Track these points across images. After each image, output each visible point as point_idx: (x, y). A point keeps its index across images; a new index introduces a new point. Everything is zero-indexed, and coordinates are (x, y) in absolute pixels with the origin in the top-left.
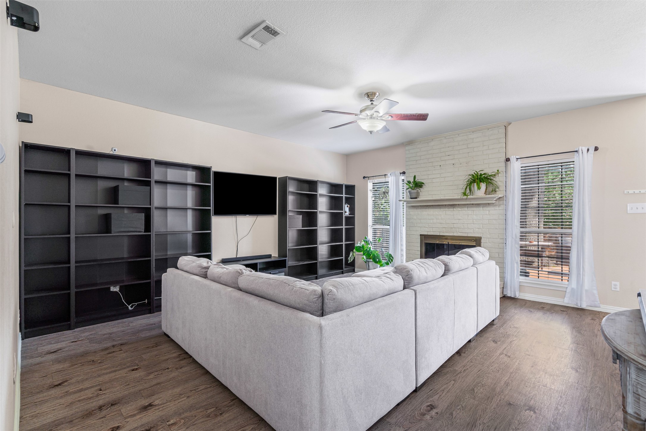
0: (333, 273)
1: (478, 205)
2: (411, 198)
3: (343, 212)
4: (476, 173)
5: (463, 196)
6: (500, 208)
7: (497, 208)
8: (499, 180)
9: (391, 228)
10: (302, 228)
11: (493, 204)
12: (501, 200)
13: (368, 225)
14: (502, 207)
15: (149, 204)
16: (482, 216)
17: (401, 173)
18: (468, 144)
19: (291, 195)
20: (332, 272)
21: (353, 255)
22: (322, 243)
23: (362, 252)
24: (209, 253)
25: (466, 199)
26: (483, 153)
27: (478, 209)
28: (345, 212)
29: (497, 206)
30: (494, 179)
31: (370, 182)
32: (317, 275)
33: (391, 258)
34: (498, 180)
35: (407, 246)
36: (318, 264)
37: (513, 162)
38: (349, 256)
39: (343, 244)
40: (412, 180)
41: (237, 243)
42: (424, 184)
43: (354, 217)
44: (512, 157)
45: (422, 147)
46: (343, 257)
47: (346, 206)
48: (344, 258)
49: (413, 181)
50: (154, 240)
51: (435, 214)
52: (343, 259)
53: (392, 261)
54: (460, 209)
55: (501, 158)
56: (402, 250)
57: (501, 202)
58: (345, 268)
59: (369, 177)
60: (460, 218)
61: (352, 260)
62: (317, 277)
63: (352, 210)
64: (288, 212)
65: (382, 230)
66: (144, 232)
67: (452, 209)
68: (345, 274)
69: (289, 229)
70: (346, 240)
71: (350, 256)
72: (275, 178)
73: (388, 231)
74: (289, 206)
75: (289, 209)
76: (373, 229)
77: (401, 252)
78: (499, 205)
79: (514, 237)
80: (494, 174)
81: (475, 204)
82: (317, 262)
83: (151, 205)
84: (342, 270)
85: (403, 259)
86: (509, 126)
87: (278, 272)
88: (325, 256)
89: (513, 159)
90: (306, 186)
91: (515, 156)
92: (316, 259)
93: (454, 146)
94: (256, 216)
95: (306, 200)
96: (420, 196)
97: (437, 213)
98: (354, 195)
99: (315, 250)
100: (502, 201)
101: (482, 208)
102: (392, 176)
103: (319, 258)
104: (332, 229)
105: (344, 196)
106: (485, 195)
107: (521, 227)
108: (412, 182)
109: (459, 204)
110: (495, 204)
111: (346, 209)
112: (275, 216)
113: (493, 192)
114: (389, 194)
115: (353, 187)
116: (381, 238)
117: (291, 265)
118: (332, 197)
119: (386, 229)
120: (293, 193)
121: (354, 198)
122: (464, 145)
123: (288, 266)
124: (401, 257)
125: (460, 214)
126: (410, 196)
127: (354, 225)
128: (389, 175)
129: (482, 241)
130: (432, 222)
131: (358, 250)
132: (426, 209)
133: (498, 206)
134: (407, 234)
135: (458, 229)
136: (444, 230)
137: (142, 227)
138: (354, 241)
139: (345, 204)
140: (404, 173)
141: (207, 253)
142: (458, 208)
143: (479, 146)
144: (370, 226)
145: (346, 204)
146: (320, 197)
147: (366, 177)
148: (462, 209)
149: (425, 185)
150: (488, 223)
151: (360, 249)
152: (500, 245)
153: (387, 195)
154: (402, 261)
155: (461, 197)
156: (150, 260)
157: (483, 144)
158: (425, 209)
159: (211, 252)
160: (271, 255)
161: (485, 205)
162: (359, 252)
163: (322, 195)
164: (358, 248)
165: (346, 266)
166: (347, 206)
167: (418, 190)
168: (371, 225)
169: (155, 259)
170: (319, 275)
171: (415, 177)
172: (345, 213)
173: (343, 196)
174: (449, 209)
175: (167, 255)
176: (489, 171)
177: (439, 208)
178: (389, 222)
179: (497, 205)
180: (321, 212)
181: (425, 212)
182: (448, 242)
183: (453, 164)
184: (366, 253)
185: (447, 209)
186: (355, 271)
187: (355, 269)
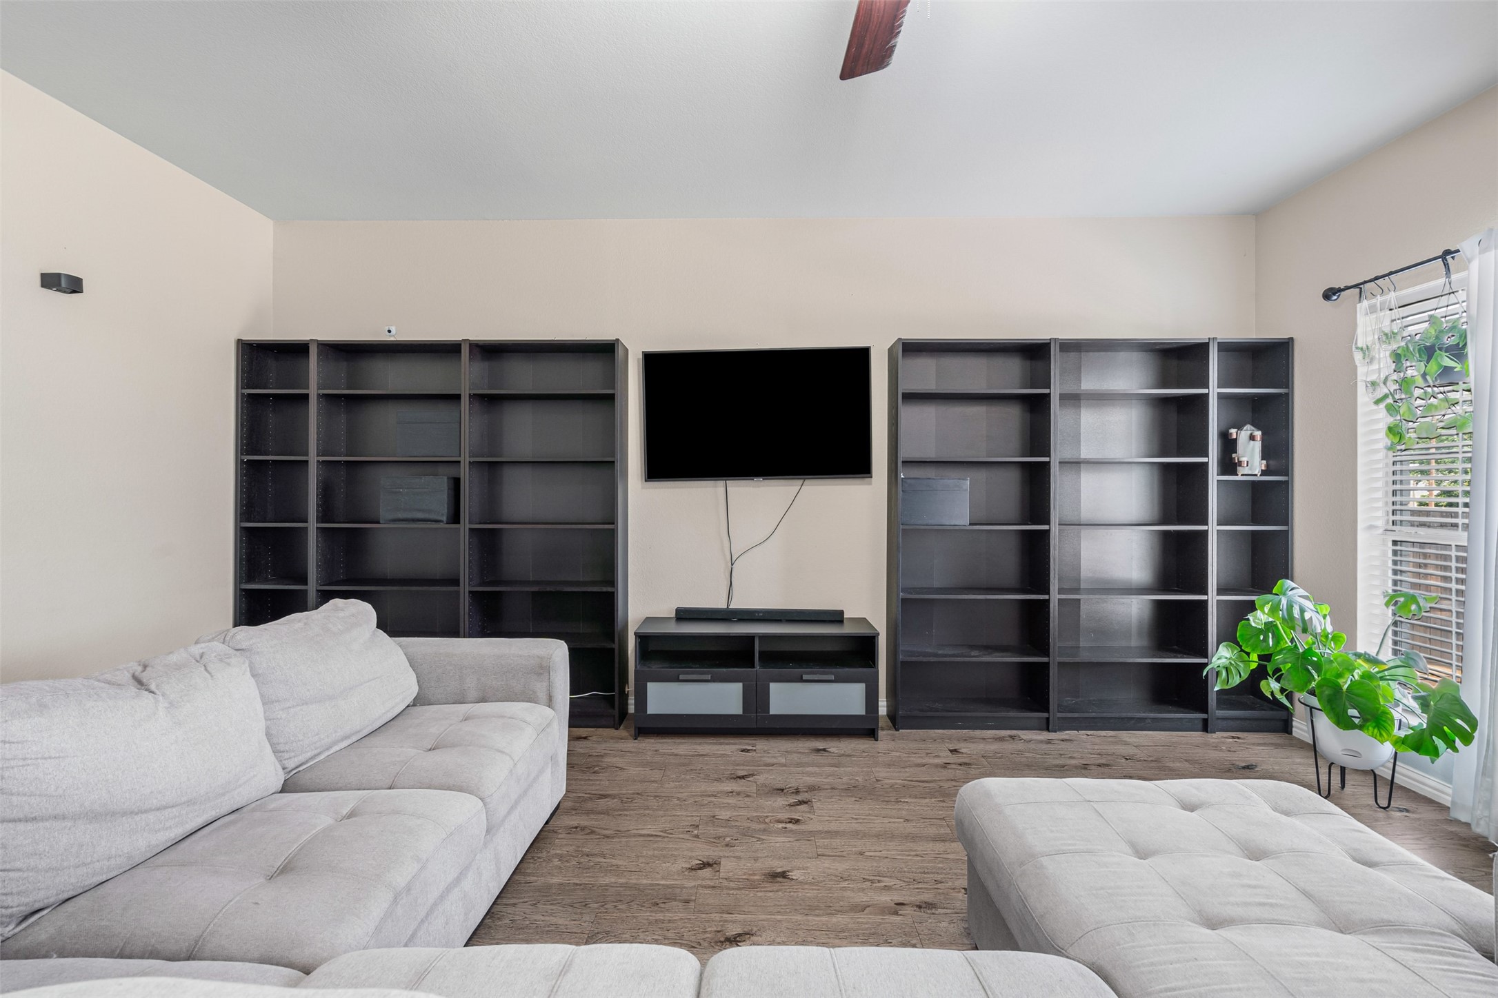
3: (1208, 463)
10: (972, 524)
13: (1361, 526)
15: (458, 453)
22: (1096, 590)
24: (610, 589)
32: (1045, 714)
39: (1206, 602)
41: (729, 565)
43: (1288, 486)
46: (1206, 656)
47: (1244, 434)
50: (467, 542)
58: (1223, 704)
59: (1356, 286)
62: (1046, 719)
63: (1278, 451)
64: (904, 467)
66: (447, 523)
68: (1219, 734)
69: (906, 527)
72: (867, 353)
76: (1395, 543)
82: (1048, 663)
83: (460, 456)
84: (1204, 716)
87: (832, 677)
92: (1046, 647)
94: (800, 482)
98: (1288, 383)
99: (1046, 611)
104: (1166, 534)
105: (1214, 391)
111: (1245, 447)
115: (1282, 347)
118: (1164, 401)
121: (1288, 397)
123: (902, 663)
127: (1287, 521)
137: (442, 511)
144: (1370, 527)
145: (1244, 426)
147: (1347, 288)
156: (459, 592)
159: (615, 586)
160: (842, 613)
166: (1252, 437)
169: (470, 592)
170: (1062, 714)
172: (1240, 468)
173: (1206, 391)
186: (1294, 734)
187: (1294, 723)
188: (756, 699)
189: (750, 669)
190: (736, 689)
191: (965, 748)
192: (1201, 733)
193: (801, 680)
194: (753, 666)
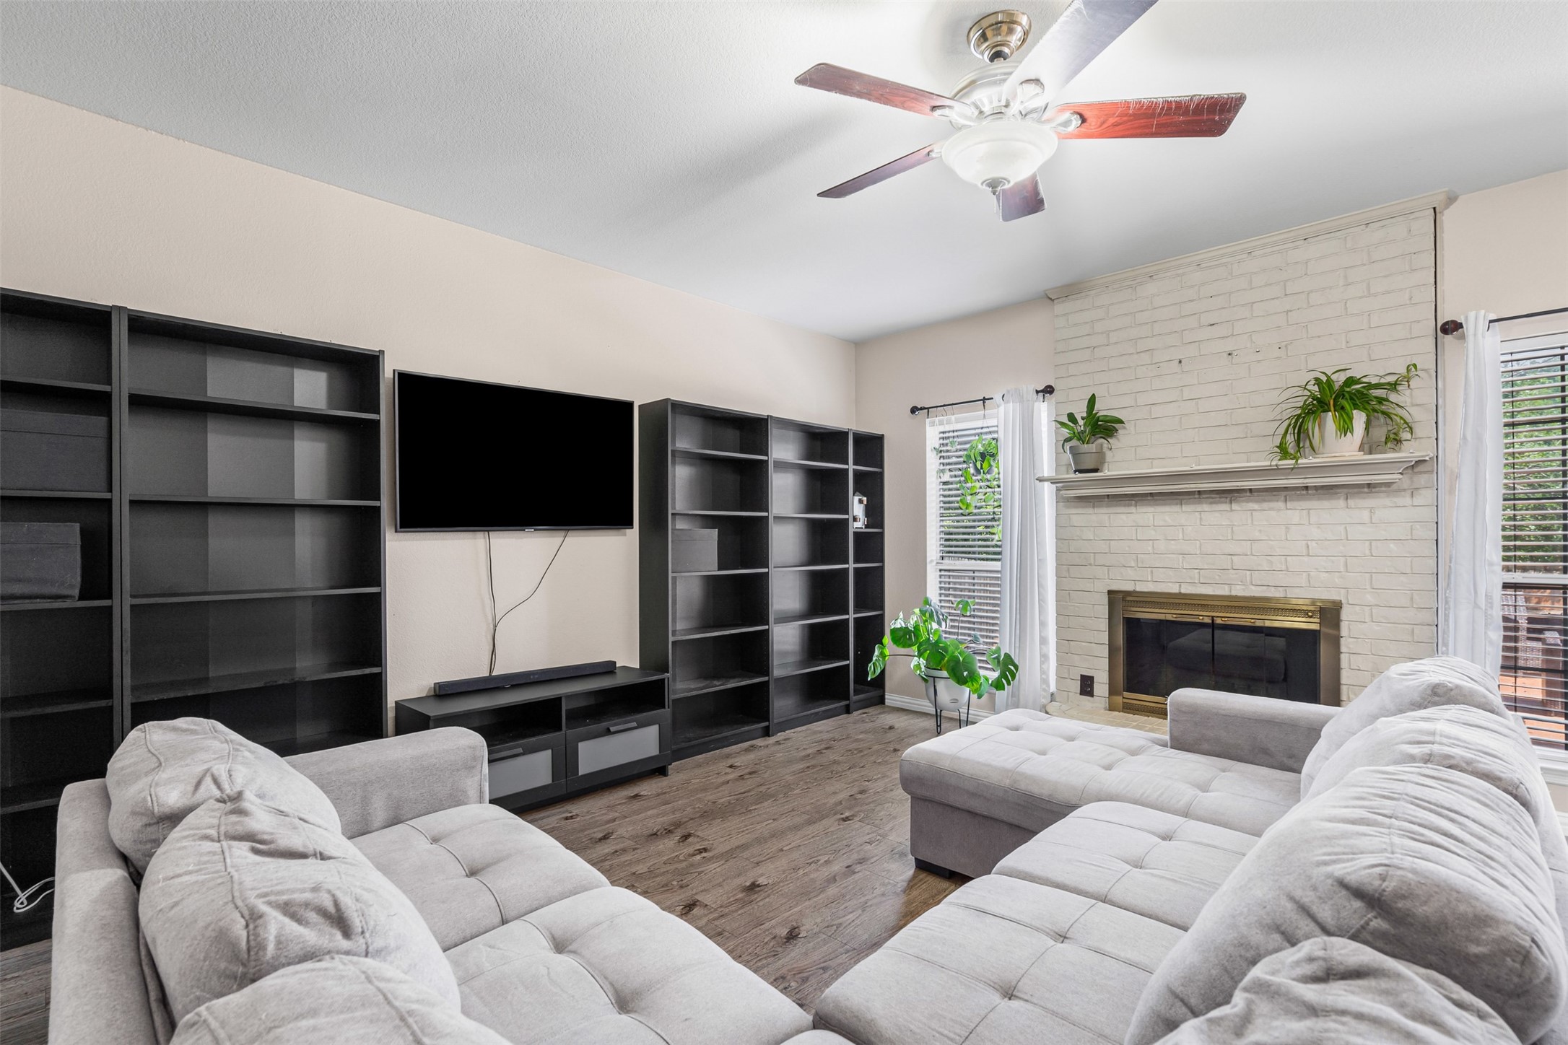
0: (817, 713)
1: (1328, 491)
2: (1081, 471)
3: (848, 519)
4: (1324, 379)
5: (1279, 460)
6: (1417, 501)
7: (1405, 500)
8: (1412, 401)
9: (1007, 567)
10: (719, 569)
11: (1388, 485)
12: (1421, 473)
13: (928, 561)
14: (1426, 497)
15: (104, 484)
16: (1341, 528)
17: (1038, 392)
18: (1286, 281)
19: (681, 463)
20: (817, 710)
21: (882, 655)
22: (785, 618)
23: (915, 648)
24: (376, 670)
25: (1292, 469)
26: (1346, 308)
27: (1326, 504)
28: (855, 519)
29: (1403, 493)
30: (1393, 397)
31: (933, 424)
32: (767, 724)
33: (1012, 668)
34: (1408, 400)
35: (1060, 627)
36: (772, 686)
37: (1475, 335)
38: (872, 660)
39: (848, 619)
40: (1080, 411)
41: (492, 627)
42: (1122, 422)
43: (882, 535)
44: (1472, 315)
45: (1113, 304)
46: (849, 660)
47: (856, 499)
48: (851, 662)
49: (1085, 415)
50: (127, 625)
51: (1162, 523)
52: (848, 665)
53: (1014, 677)
54: (1256, 506)
55: (1419, 322)
56: (1043, 641)
57: (1422, 480)
58: (856, 692)
59: (928, 408)
60: (1257, 535)
61: (878, 671)
62: (768, 728)
63: (875, 513)
64: (674, 520)
65: (972, 574)
66: (81, 598)
67: (1225, 507)
68: (855, 713)
69: (675, 575)
70: (858, 608)
71: (874, 659)
72: (628, 406)
73: (996, 579)
74: (674, 499)
75: (674, 508)
76: (940, 570)
77: (1042, 646)
78: (1413, 492)
79: (1482, 602)
80: (1392, 379)
81: (1316, 488)
82: (768, 681)
83: (110, 490)
84: (847, 702)
85: (1048, 669)
86: (1445, 212)
87: (634, 724)
88: (791, 659)
89: (1474, 322)
90: (732, 434)
91: (1483, 312)
92: (764, 668)
93: (1230, 293)
94: (563, 533)
95: (730, 480)
96: (1106, 464)
97: (1167, 518)
98: (882, 466)
99: (762, 639)
100: (1426, 476)
101: (1341, 503)
102: (1008, 402)
103: (775, 664)
104: (813, 573)
105: (851, 467)
106: (1362, 453)
107: (1508, 569)
108: (1083, 418)
109: (1250, 490)
110: (1394, 487)
111: (857, 507)
112: (628, 531)
113: (1389, 445)
114: (1000, 457)
115: (879, 440)
116: (969, 601)
117: (682, 695)
118: (812, 472)
119: (987, 571)
120: (690, 457)
121: (881, 475)
122: (1270, 284)
123: (673, 701)
124: (1042, 663)
125: (1255, 523)
126: (1075, 463)
127: (882, 560)
128: (998, 398)
129: (1345, 615)
130: (1150, 549)
131: (900, 639)
132: (1129, 505)
133: (1409, 492)
134: (1059, 589)
135: (1248, 573)
136: (1197, 576)
137: (72, 580)
138: (881, 607)
139: (854, 495)
140: (1049, 390)
141: (368, 671)
142: (1248, 502)
143: (1331, 288)
144: (932, 561)
145: (858, 493)
146: (775, 471)
147: (921, 409)
148: (1265, 505)
149: (1125, 428)
150: (1367, 552)
151: (903, 637)
152: (1415, 631)
153: (992, 463)
154: (1043, 676)
155: (1274, 463)
156: (110, 709)
157: (1346, 277)
158: (1125, 506)
159: (381, 666)
160: (614, 663)
161: (1356, 490)
162: (904, 647)
163: (782, 466)
164: (901, 633)
165: (860, 687)
166: (861, 501)
167: (1102, 445)
168: (934, 558)
169: (133, 705)
170: (775, 721)
171: (1092, 401)
172: (855, 523)
173: (846, 467)
174: (1214, 505)
175: (205, 680)
176: (1369, 369)
177: (1177, 504)
178: (998, 549)
179: (1404, 490)
180: (779, 519)
181: (1123, 517)
182: (1213, 617)
183: (1229, 354)
184: (926, 650)
185: (1206, 507)
186: (886, 704)
187: (886, 697)
188: (565, 763)
189: (558, 733)
190: (544, 758)
191: (737, 761)
192: (845, 715)
193: (608, 732)
194: (560, 729)
